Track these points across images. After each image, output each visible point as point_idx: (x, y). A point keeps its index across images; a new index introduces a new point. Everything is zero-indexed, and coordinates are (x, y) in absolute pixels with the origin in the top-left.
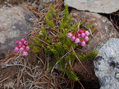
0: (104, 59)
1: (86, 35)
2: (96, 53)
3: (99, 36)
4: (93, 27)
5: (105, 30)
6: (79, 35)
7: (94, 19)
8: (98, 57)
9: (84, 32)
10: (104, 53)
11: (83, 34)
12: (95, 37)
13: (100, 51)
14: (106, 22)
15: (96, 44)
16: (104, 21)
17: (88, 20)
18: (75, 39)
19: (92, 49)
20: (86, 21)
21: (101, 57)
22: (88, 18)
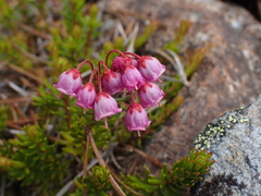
0: (242, 186)
1: (148, 79)
2: (202, 160)
3: (220, 86)
4: (192, 49)
5: (240, 60)
6: (114, 80)
7: (194, 18)
8: (218, 179)
9: (139, 66)
10: (240, 158)
11: (134, 74)
12: (201, 92)
13: (224, 153)
14: (245, 26)
15: (206, 118)
16: (235, 24)
17: (169, 23)
18: (96, 101)
19: (191, 142)
20: (162, 28)
21: (231, 181)
22: (169, 15)
